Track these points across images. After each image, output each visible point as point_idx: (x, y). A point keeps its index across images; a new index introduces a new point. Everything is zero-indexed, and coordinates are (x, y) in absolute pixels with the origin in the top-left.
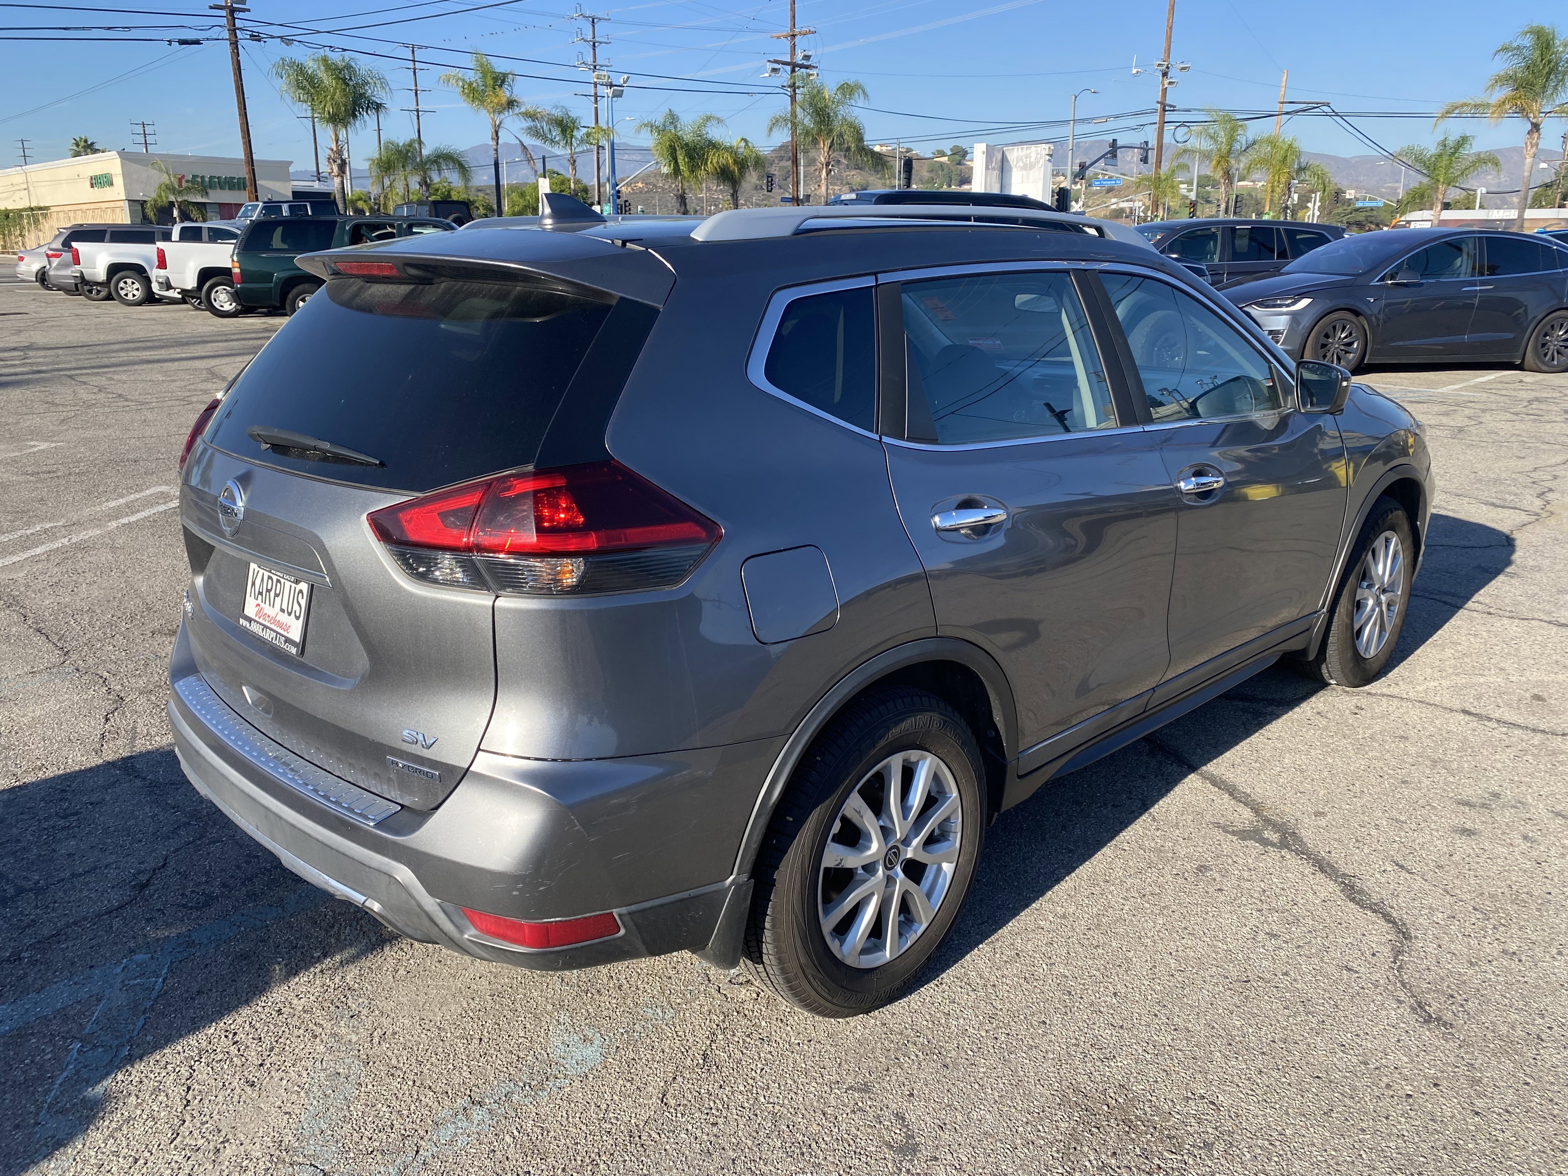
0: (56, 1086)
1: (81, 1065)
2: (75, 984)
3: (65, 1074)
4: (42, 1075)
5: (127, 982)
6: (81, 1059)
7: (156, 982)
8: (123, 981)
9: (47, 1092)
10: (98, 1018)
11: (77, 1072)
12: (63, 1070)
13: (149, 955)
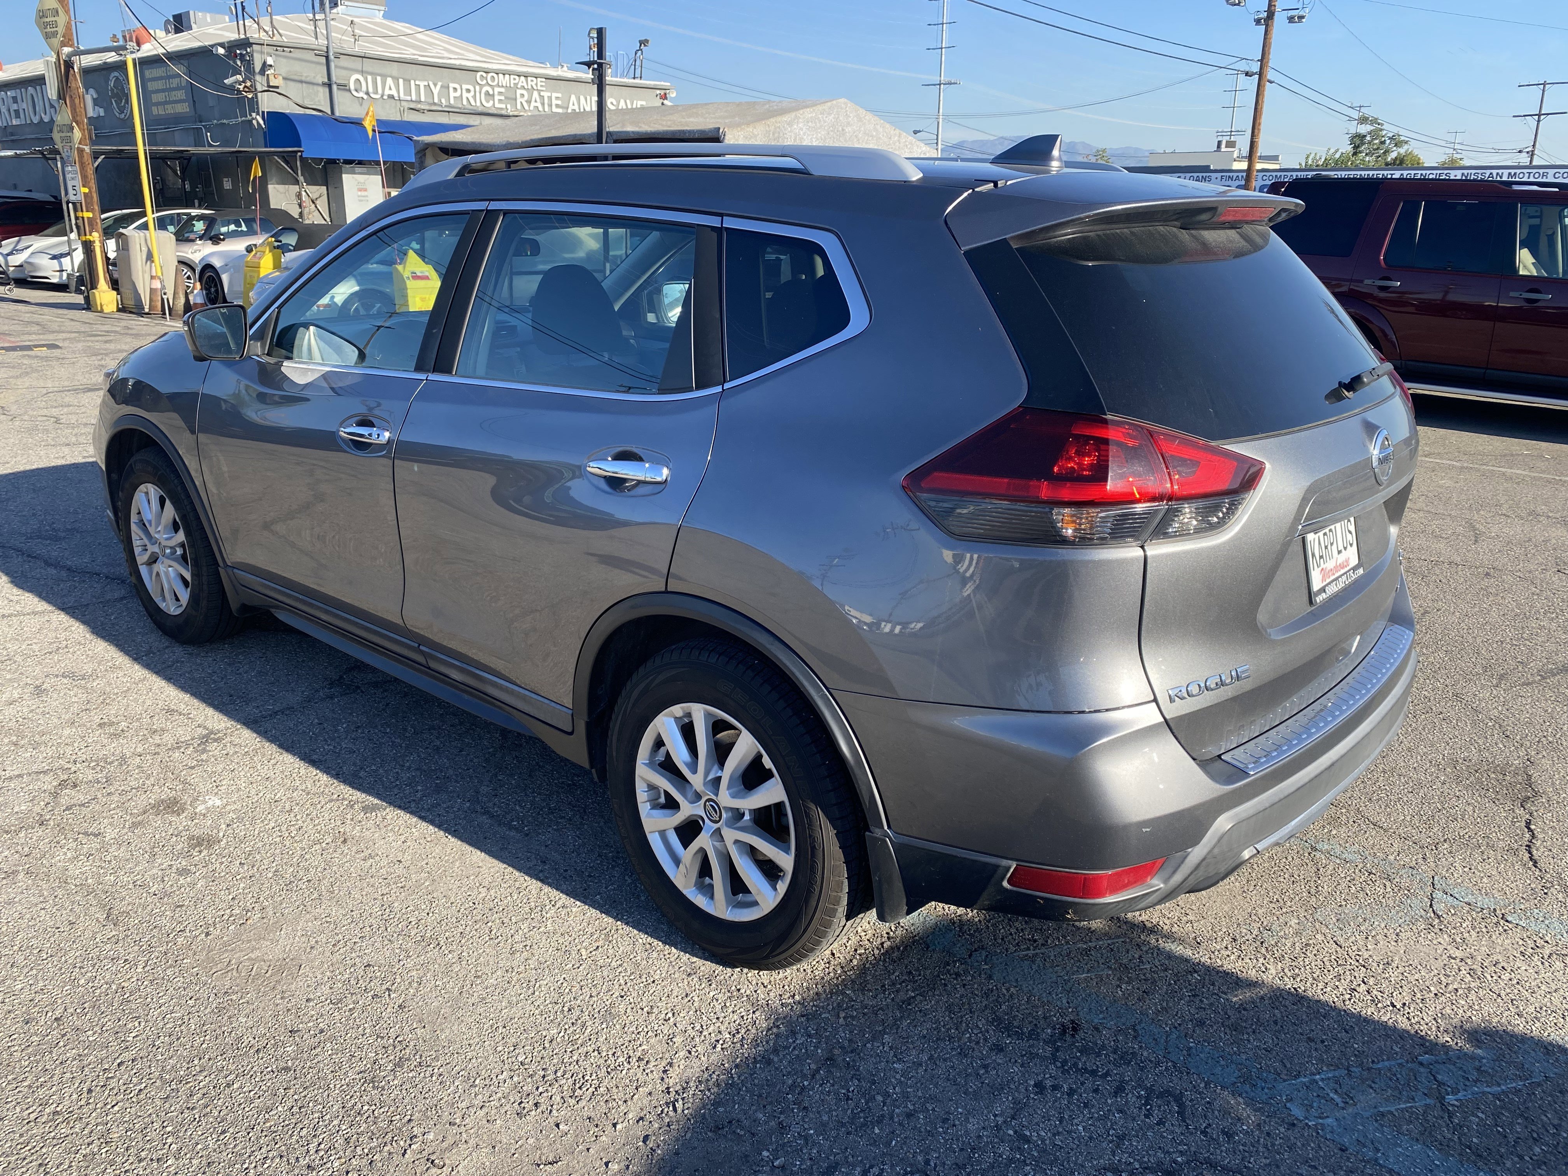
0: (1504, 1088)
1: (1467, 1083)
2: (1378, 1150)
3: (1488, 1089)
4: (1502, 1108)
5: (1341, 1105)
6: (1461, 1086)
7: (1322, 1080)
8: (1343, 1109)
9: (1517, 1091)
10: (1406, 1102)
11: (1476, 1081)
12: (1484, 1093)
13: (1288, 1105)
